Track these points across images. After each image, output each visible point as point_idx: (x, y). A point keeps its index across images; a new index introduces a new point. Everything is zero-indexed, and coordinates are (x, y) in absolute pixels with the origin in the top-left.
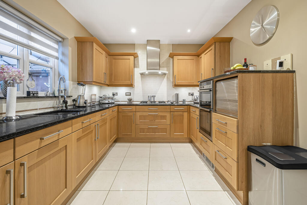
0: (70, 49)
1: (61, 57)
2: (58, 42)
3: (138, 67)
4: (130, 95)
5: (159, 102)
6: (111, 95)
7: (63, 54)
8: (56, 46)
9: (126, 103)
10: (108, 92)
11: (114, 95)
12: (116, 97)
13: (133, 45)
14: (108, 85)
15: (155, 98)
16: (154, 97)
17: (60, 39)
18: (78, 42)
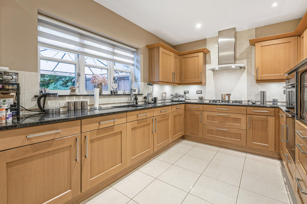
0: (142, 56)
1: (136, 64)
2: (133, 52)
3: (210, 63)
4: (201, 93)
5: (236, 102)
6: (182, 94)
7: (137, 61)
8: (132, 56)
9: (197, 101)
10: (180, 90)
11: (185, 93)
12: (187, 95)
13: (204, 41)
14: (179, 84)
15: (231, 97)
16: (229, 95)
17: (135, 50)
18: (149, 49)
